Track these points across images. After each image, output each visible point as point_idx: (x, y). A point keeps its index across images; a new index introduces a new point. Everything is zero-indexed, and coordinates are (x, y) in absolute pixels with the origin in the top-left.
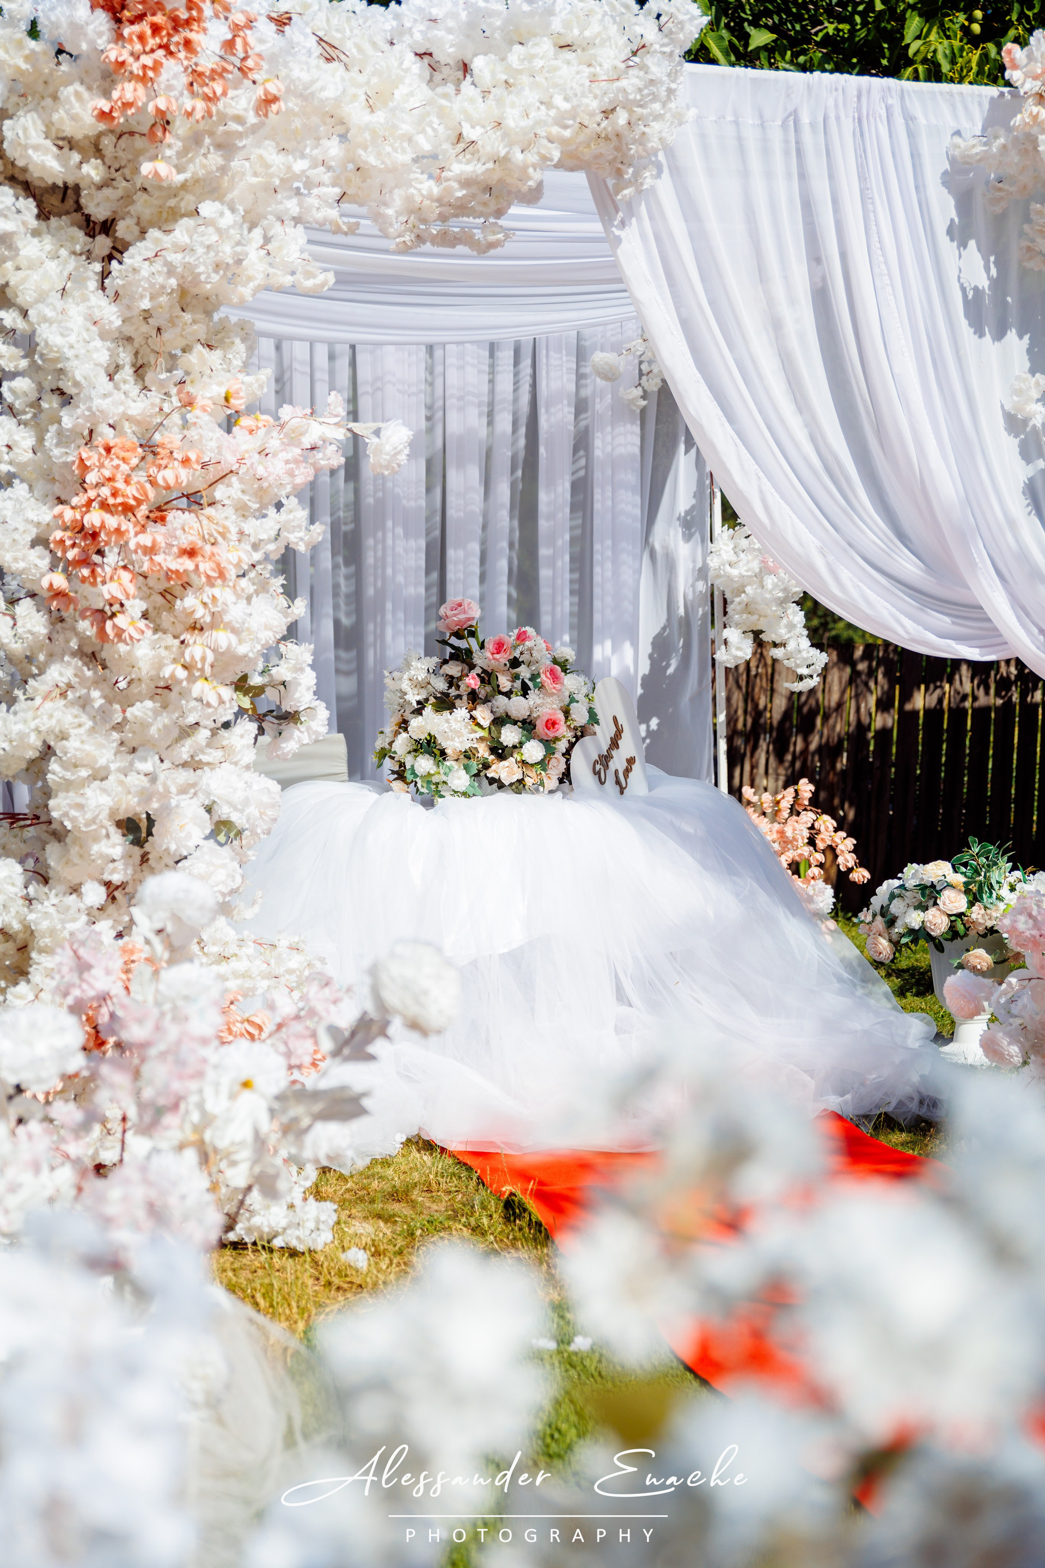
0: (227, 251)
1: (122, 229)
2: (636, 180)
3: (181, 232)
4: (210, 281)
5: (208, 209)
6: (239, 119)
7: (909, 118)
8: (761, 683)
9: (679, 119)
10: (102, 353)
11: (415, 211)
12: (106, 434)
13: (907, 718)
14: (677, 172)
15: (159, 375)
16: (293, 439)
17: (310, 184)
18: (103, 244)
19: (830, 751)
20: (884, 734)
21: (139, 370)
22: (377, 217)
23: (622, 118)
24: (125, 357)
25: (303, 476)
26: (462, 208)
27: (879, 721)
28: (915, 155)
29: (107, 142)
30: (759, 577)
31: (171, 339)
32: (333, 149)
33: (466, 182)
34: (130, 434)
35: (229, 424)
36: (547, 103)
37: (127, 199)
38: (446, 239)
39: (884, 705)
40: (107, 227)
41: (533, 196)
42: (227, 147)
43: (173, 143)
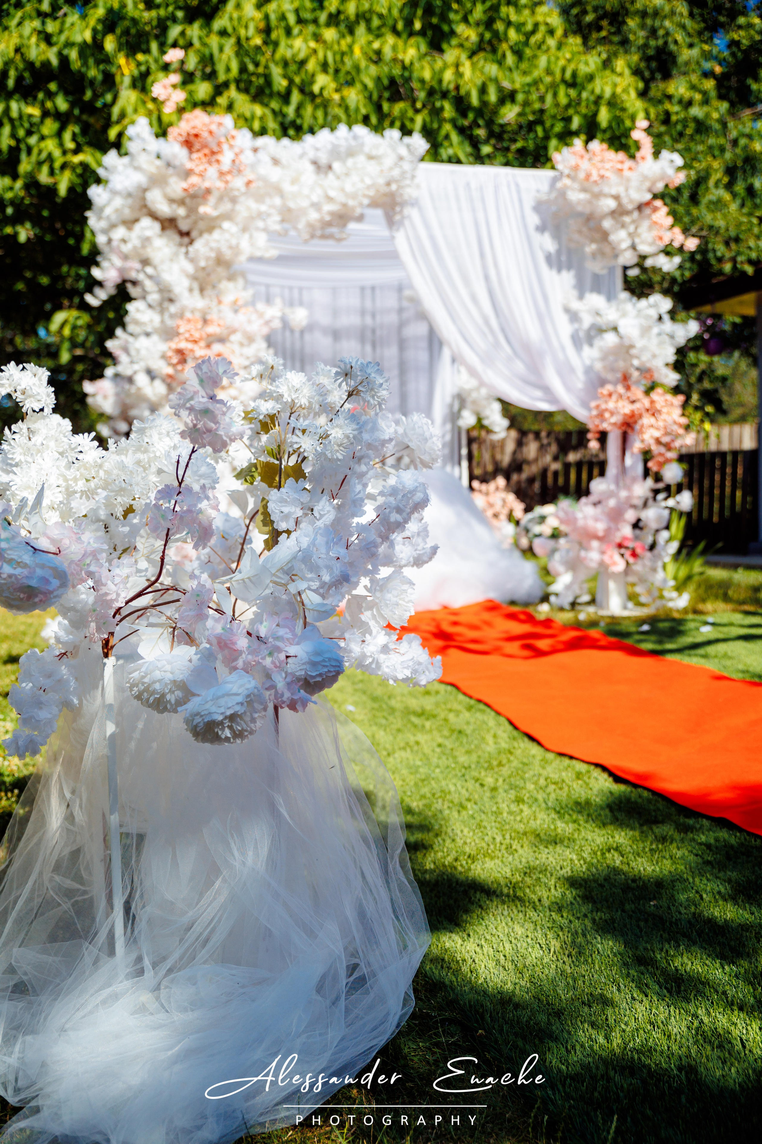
0: (234, 242)
1: (194, 234)
2: (401, 212)
3: (216, 235)
4: (228, 254)
5: (226, 225)
6: (238, 190)
7: (517, 185)
8: (498, 450)
9: (418, 187)
10: (186, 283)
11: (310, 226)
12: (188, 315)
13: (567, 466)
14: (421, 210)
15: (209, 292)
16: (261, 315)
17: (269, 215)
18: (186, 240)
19: (531, 480)
20: (556, 473)
21: (202, 290)
22: (295, 228)
23: (394, 187)
24: (196, 286)
25: (265, 331)
26: (329, 224)
27: (556, 466)
28: (520, 201)
29: (188, 201)
30: (477, 389)
31: (213, 278)
32: (277, 201)
33: (332, 214)
34: (198, 315)
35: (236, 311)
36: (362, 181)
37: (195, 223)
38: (323, 237)
39: (556, 458)
40: (188, 234)
41: (360, 218)
42: (234, 200)
43: (212, 200)
